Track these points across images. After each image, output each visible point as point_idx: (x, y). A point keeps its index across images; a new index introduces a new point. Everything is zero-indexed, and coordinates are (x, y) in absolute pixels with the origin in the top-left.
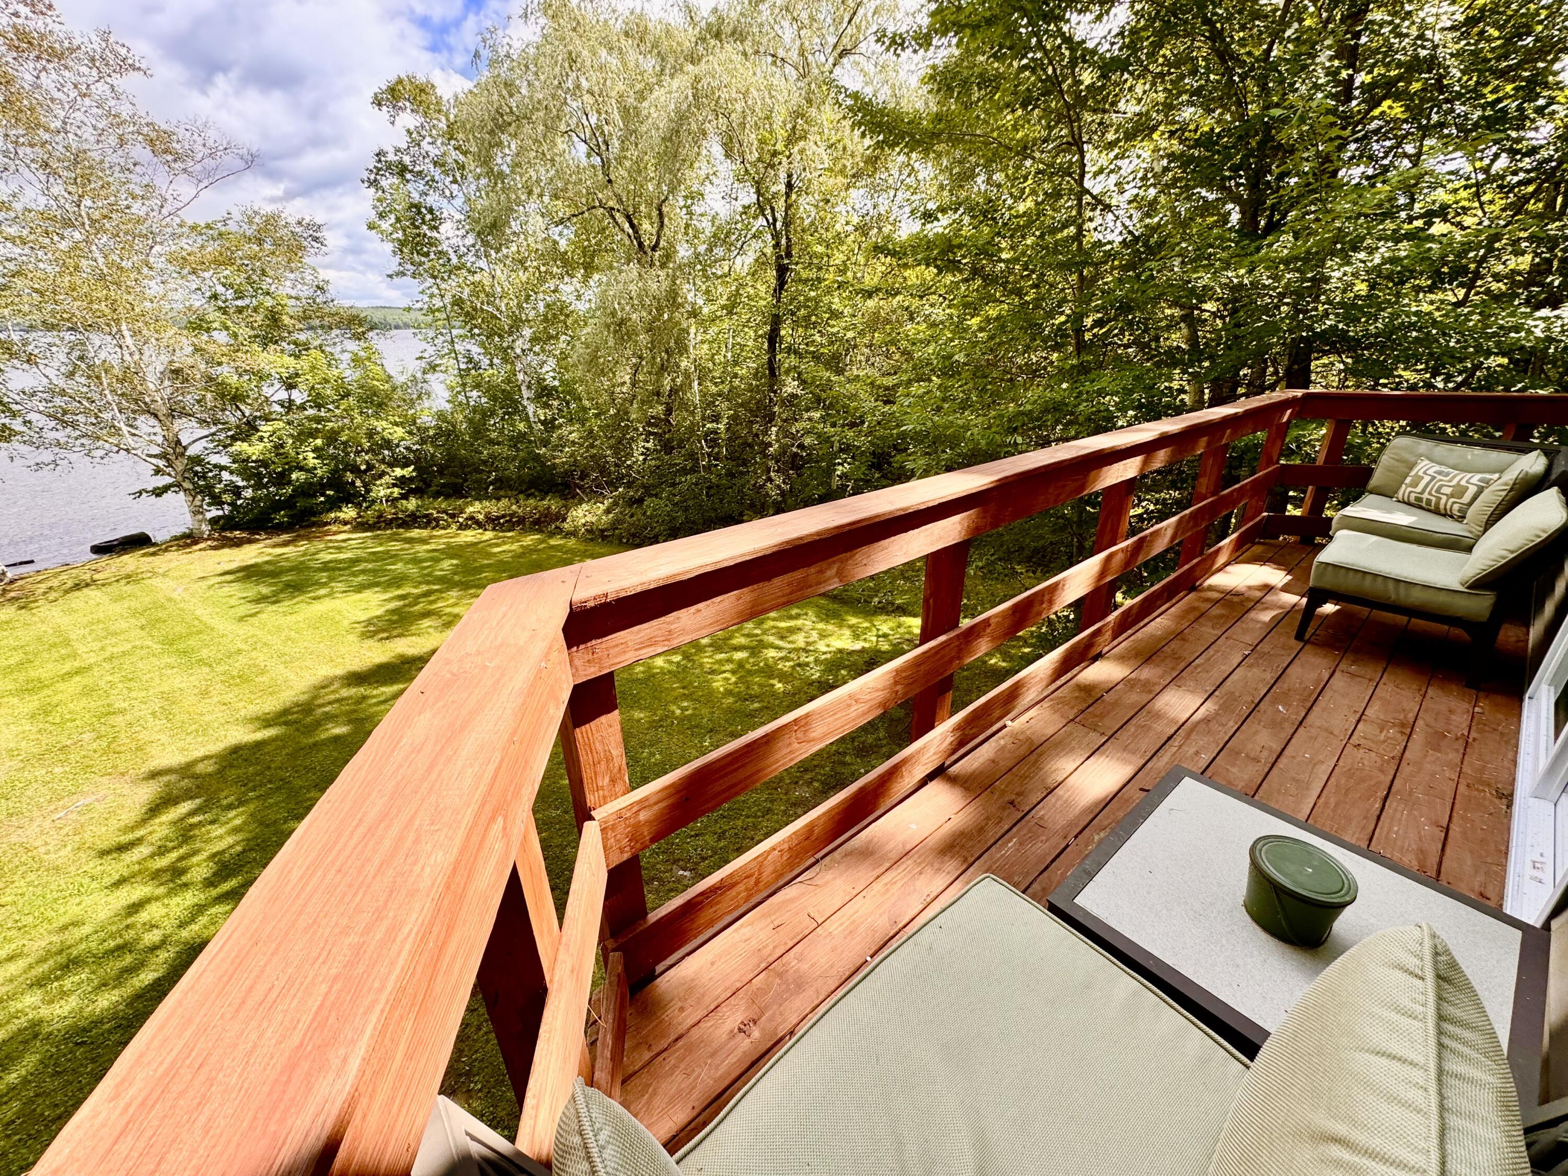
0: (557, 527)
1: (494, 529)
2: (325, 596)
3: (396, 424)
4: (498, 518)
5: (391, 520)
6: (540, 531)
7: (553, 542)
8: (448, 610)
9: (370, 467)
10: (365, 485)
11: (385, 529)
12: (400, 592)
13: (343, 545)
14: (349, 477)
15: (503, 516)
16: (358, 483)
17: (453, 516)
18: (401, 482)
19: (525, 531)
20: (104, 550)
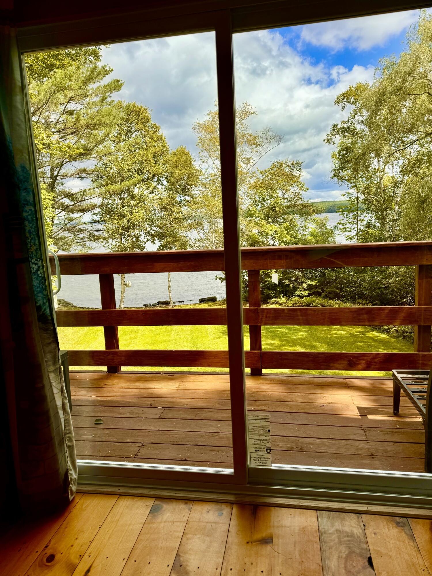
9: (298, 278)
10: (294, 287)
14: (287, 282)
16: (291, 286)
20: (202, 301)
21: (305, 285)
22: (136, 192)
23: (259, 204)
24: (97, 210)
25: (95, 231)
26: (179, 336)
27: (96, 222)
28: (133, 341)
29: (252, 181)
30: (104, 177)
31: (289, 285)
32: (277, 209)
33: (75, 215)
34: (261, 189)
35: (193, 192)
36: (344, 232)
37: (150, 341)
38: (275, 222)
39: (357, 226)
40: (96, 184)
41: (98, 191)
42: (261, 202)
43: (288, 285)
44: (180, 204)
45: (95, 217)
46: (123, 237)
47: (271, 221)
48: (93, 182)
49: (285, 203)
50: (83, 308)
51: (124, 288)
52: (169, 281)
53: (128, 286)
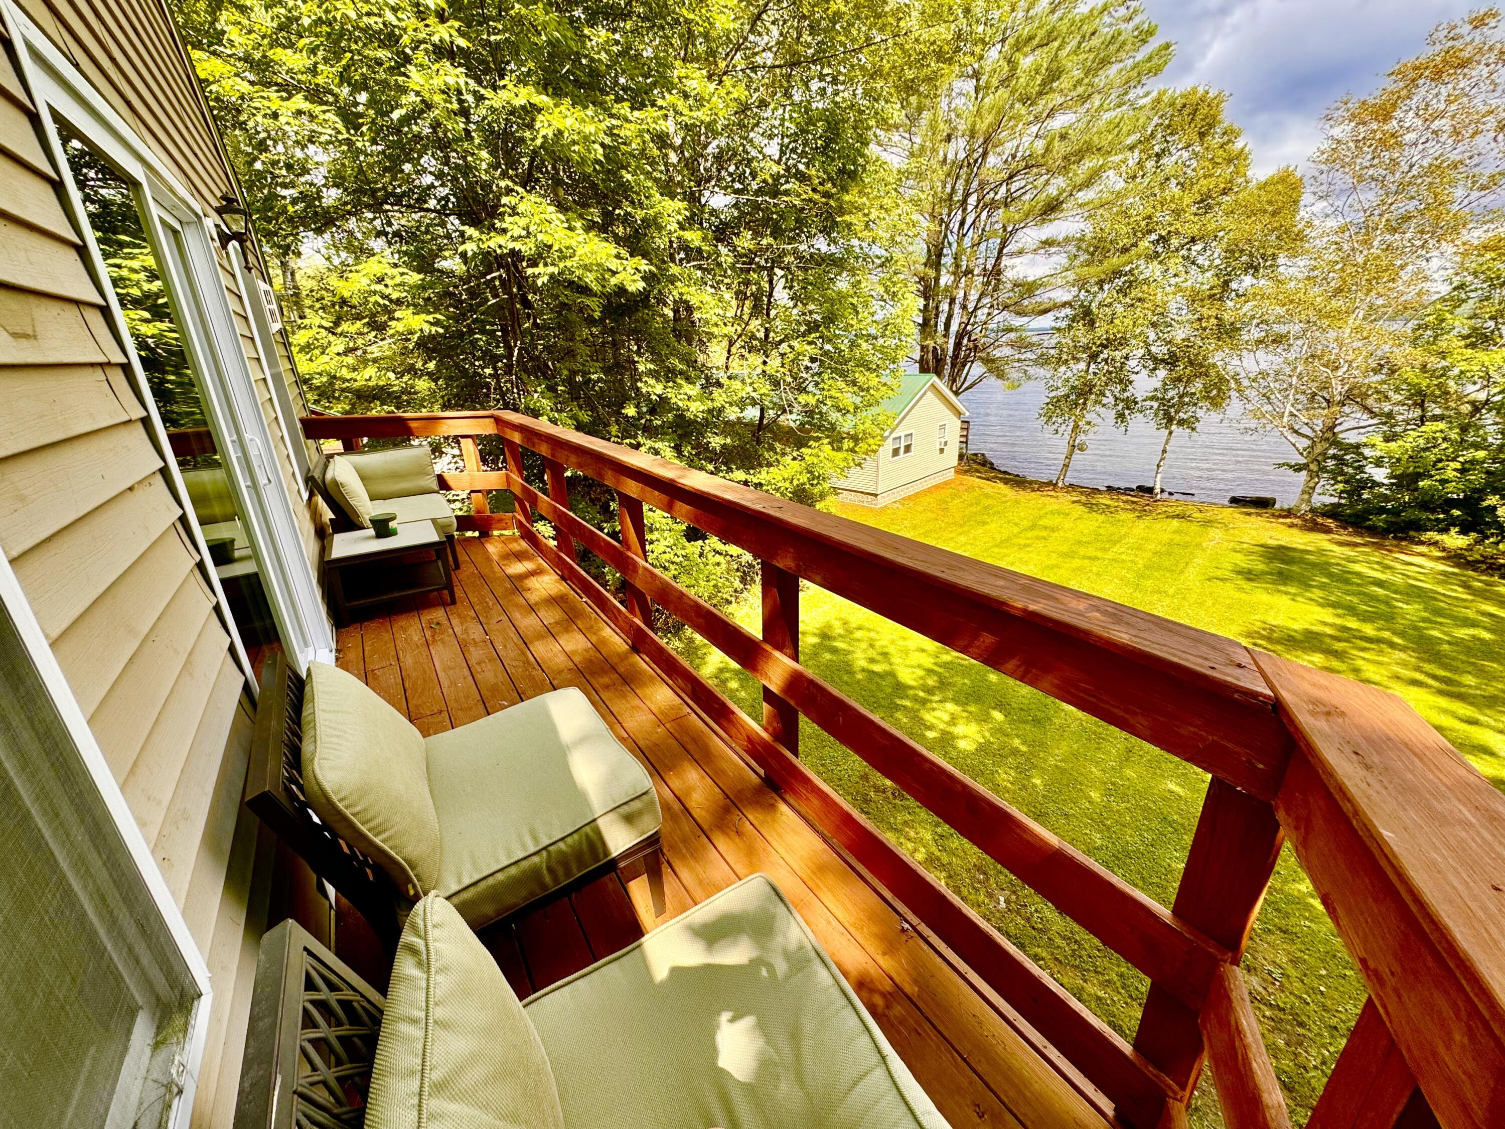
8: (1360, 663)
11: (1483, 573)
12: (1354, 625)
13: (1399, 566)
20: (1235, 501)
24: (1066, 311)
26: (1124, 557)
27: (1057, 331)
28: (1037, 542)
33: (1021, 321)
40: (1072, 263)
45: (1059, 323)
48: (1069, 259)
50: (1005, 472)
51: (1072, 453)
52: (1164, 451)
53: (1081, 450)
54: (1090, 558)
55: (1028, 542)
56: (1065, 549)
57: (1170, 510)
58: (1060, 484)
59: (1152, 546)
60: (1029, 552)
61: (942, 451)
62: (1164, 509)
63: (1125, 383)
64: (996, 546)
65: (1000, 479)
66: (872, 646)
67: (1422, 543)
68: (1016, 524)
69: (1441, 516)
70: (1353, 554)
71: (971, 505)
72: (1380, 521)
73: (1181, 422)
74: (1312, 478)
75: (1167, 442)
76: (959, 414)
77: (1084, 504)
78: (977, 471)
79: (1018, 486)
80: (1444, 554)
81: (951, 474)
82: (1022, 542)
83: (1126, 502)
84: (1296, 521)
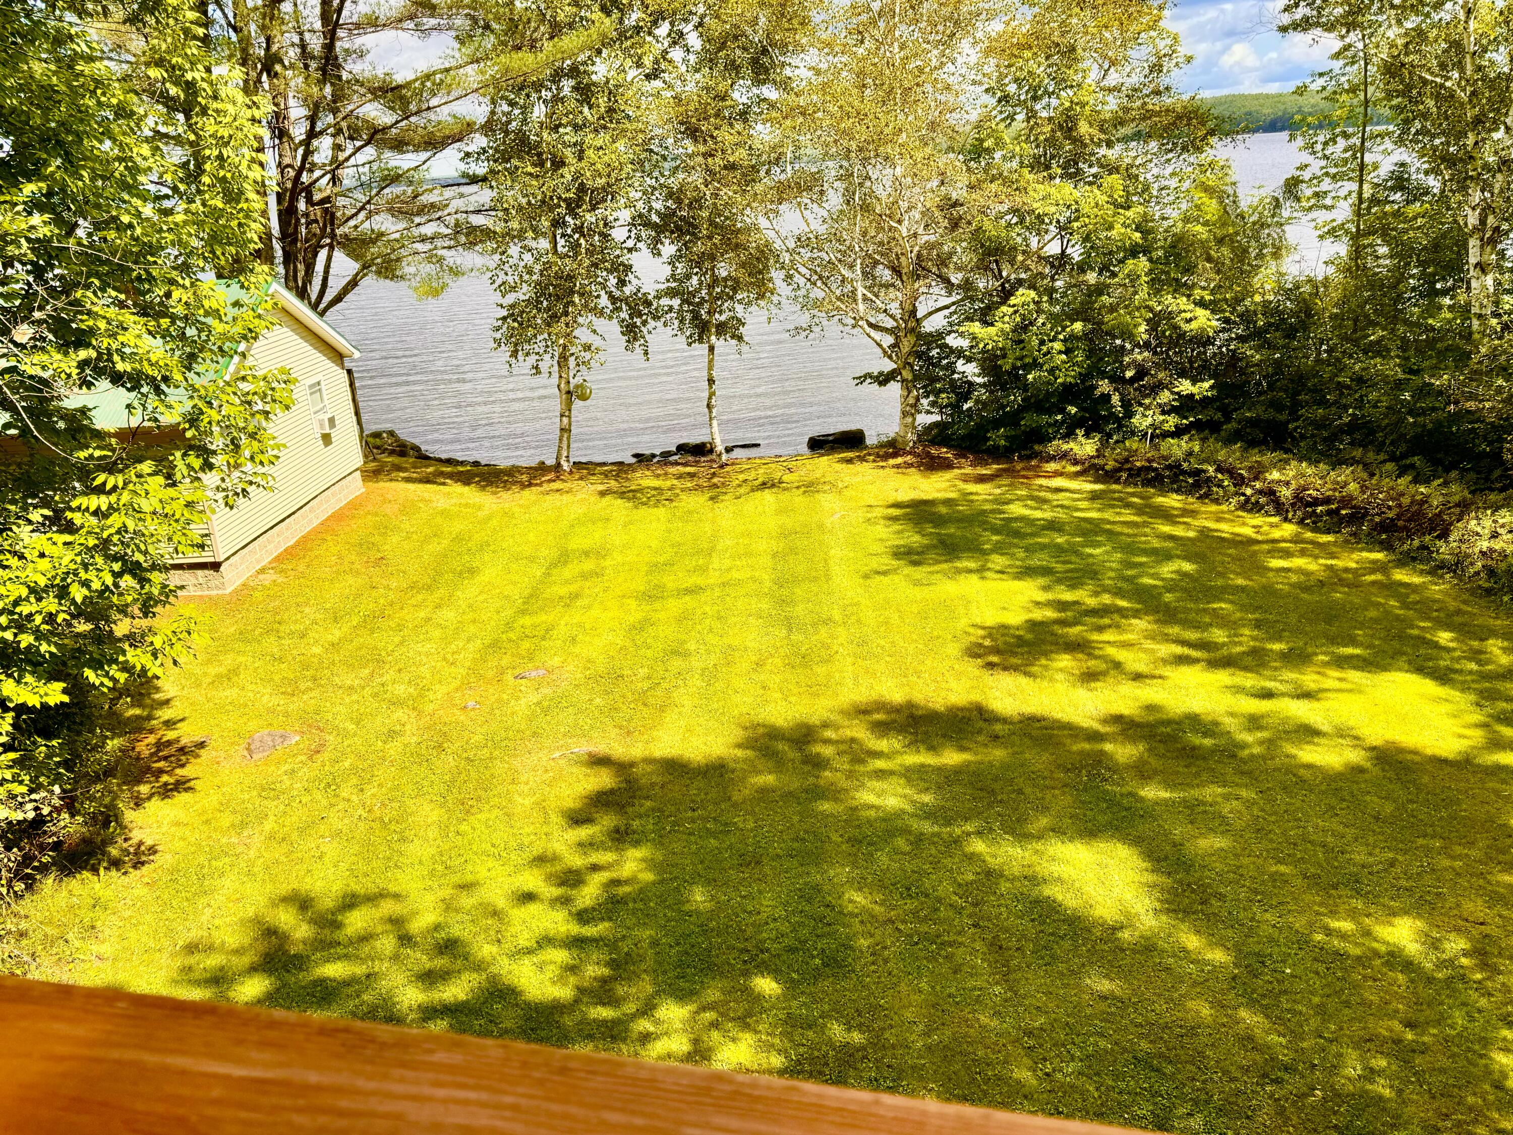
0: (1423, 547)
1: (1301, 522)
2: (970, 571)
3: (1201, 303)
4: (1316, 502)
5: (1140, 469)
6: (1387, 546)
7: (1400, 575)
8: (1111, 651)
9: (1142, 373)
10: (1126, 404)
11: (1127, 483)
12: (1068, 596)
13: (1049, 496)
14: (1104, 386)
15: (1327, 501)
16: (1115, 399)
17: (1240, 481)
18: (1186, 404)
19: (1355, 541)
20: (818, 445)
21: (1165, 397)
22: (600, 75)
23: (1018, 110)
24: (479, 141)
25: (473, 212)
26: (735, 575)
27: (474, 180)
28: (588, 584)
29: (996, 27)
30: (494, 25)
31: (1109, 396)
32: (1084, 128)
33: (405, 161)
34: (1027, 54)
35: (788, 72)
36: (1311, 208)
37: (642, 588)
38: (1070, 176)
39: (1361, 186)
40: (468, 50)
41: (472, 74)
42: (1025, 101)
43: (1106, 398)
44: (744, 115)
45: (473, 165)
46: (559, 231)
47: (1059, 171)
48: (462, 43)
49: (1112, 104)
50: (449, 462)
51: (569, 404)
52: (711, 381)
53: (584, 398)
54: (688, 591)
55: (573, 588)
56: (639, 584)
57: (752, 475)
58: (566, 466)
59: (762, 546)
60: (589, 607)
61: (327, 439)
62: (741, 477)
63: (623, 270)
64: (523, 612)
65: (451, 476)
66: (405, 939)
67: (1052, 458)
68: (532, 559)
69: (1059, 417)
70: (998, 491)
71: (426, 540)
72: (999, 437)
73: (721, 328)
74: (909, 392)
75: (710, 367)
76: (338, 357)
77: (622, 495)
78: (399, 468)
79: (490, 483)
80: (1078, 468)
81: (356, 486)
82: (563, 591)
83: (680, 477)
84: (909, 458)
